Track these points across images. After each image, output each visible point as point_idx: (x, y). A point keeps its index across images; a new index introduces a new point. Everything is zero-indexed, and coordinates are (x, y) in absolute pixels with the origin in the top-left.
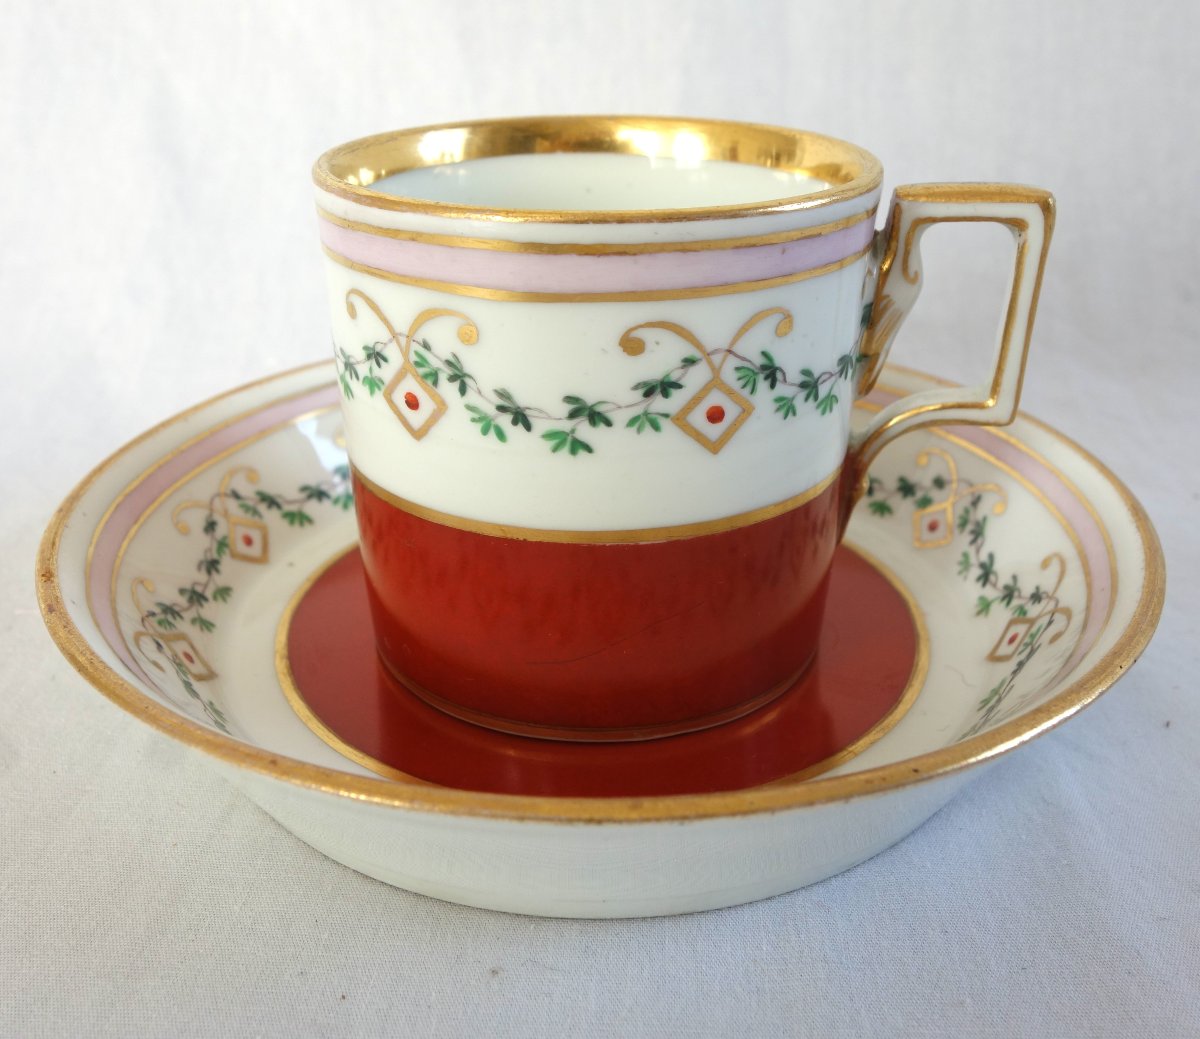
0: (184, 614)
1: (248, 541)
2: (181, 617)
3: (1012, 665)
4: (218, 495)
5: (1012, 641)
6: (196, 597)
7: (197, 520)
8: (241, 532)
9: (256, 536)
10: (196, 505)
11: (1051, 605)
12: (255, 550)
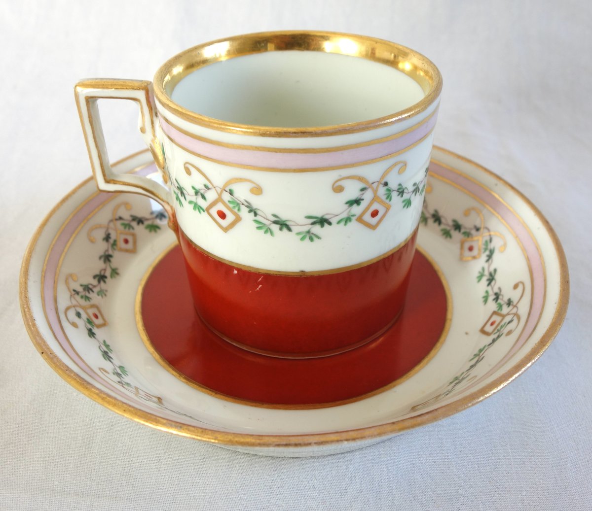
0: (94, 290)
1: (126, 241)
2: (93, 291)
3: (489, 339)
4: (111, 221)
5: (492, 324)
6: (101, 278)
7: (100, 234)
8: (123, 237)
9: (130, 238)
10: (99, 226)
11: (514, 310)
12: (130, 246)
